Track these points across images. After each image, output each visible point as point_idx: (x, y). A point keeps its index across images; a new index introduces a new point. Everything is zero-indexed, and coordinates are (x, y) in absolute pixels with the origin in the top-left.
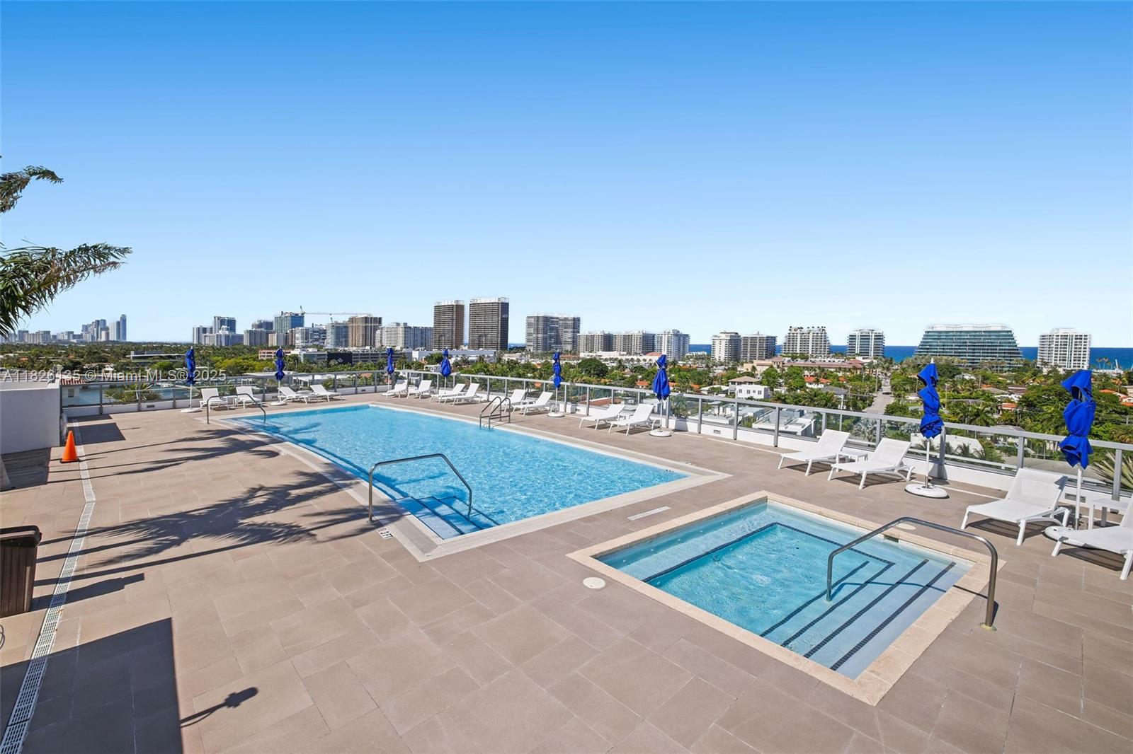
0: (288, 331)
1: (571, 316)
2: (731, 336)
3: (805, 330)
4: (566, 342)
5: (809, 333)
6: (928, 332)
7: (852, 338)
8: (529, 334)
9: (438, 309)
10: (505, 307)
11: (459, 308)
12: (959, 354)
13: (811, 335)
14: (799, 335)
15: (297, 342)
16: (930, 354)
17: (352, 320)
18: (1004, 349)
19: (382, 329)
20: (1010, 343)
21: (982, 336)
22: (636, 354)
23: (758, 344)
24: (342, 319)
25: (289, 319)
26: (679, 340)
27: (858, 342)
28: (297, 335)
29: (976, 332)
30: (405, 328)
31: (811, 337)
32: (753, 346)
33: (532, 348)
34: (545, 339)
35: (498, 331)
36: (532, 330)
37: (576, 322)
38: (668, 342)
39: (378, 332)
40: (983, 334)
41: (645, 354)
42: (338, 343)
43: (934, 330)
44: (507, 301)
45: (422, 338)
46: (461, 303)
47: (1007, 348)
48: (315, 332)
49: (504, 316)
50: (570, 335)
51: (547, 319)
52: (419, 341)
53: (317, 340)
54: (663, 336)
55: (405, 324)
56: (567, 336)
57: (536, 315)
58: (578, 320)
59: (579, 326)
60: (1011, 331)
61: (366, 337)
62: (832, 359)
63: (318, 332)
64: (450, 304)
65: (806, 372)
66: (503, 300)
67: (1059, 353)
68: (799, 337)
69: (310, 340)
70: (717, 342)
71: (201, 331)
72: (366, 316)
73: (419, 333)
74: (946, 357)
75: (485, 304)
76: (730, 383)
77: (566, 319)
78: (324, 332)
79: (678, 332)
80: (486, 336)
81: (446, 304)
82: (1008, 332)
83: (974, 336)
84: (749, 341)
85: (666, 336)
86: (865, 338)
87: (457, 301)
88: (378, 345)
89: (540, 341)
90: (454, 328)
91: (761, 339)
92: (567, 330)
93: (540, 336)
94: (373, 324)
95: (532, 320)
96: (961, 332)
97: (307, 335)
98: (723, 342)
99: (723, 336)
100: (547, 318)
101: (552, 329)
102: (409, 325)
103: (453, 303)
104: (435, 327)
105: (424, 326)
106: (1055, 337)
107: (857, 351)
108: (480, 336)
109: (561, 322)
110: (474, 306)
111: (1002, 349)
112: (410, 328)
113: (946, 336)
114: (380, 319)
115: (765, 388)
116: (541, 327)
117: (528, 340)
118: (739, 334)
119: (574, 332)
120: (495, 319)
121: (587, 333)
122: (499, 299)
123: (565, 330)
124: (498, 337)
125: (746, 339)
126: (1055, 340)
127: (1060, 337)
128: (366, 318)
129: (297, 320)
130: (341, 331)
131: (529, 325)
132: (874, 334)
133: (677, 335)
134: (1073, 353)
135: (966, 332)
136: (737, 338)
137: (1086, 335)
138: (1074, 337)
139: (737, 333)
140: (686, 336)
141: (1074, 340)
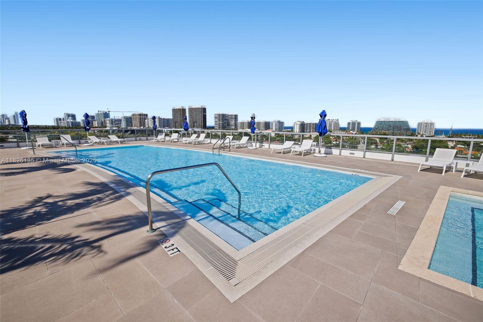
0: (103, 120)
1: (234, 114)
2: (301, 123)
3: (331, 121)
4: (232, 125)
5: (332, 122)
6: (378, 121)
7: (349, 124)
8: (216, 122)
9: (175, 111)
10: (204, 110)
11: (184, 110)
12: (388, 130)
13: (333, 122)
14: (328, 122)
15: (107, 125)
16: (378, 130)
17: (133, 115)
18: (405, 128)
19: (148, 119)
20: (407, 126)
21: (397, 123)
22: (262, 130)
23: (312, 126)
24: (129, 115)
25: (103, 114)
26: (280, 124)
27: (351, 125)
28: (107, 122)
29: (395, 121)
30: (159, 119)
32: (310, 127)
33: (217, 128)
34: (223, 124)
35: (202, 120)
36: (217, 120)
37: (236, 116)
38: (275, 125)
39: (146, 121)
40: (398, 122)
41: (266, 130)
42: (127, 125)
43: (380, 120)
44: (205, 107)
45: (167, 123)
46: (184, 108)
47: (406, 128)
48: (116, 120)
49: (204, 114)
50: (233, 122)
51: (224, 116)
52: (166, 124)
53: (117, 124)
55: (159, 117)
56: (232, 122)
57: (218, 113)
58: (237, 116)
59: (237, 118)
61: (141, 123)
62: (341, 132)
63: (117, 120)
64: (179, 108)
65: (331, 137)
66: (204, 107)
67: (424, 129)
68: (328, 123)
69: (114, 124)
70: (296, 125)
71: (58, 120)
72: (140, 113)
73: (166, 121)
74: (383, 131)
75: (195, 108)
77: (232, 115)
78: (120, 120)
80: (196, 122)
81: (177, 108)
82: (407, 121)
83: (394, 123)
85: (275, 122)
86: (354, 124)
87: (182, 107)
88: (147, 126)
89: (221, 125)
90: (182, 119)
91: (313, 124)
92: (232, 120)
93: (220, 122)
94: (143, 117)
95: (217, 115)
96: (389, 121)
97: (113, 122)
98: (298, 125)
99: (298, 123)
100: (223, 114)
101: (226, 120)
102: (161, 117)
103: (181, 108)
104: (173, 119)
105: (168, 118)
106: (423, 123)
107: (350, 129)
108: (194, 122)
109: (229, 117)
110: (191, 110)
111: (404, 128)
112: (161, 119)
113: (384, 123)
114: (147, 115)
116: (221, 118)
117: (216, 124)
118: (305, 122)
119: (235, 121)
120: (200, 115)
121: (241, 121)
122: (202, 106)
123: (231, 120)
124: (202, 123)
125: (307, 124)
126: (423, 125)
127: (425, 124)
128: (140, 114)
129: (106, 115)
130: (129, 120)
131: (216, 118)
132: (357, 122)
133: (279, 122)
134: (429, 129)
135: (391, 121)
136: (303, 124)
137: (434, 123)
138: (430, 124)
139: (303, 122)
140: (283, 123)
141: (430, 125)
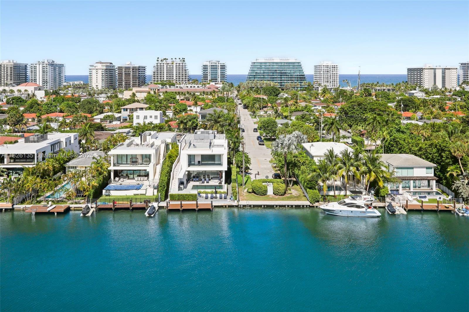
2: (107, 66)
3: (169, 61)
5: (172, 64)
6: (254, 63)
7: (205, 67)
12: (273, 79)
13: (174, 65)
14: (165, 65)
16: (256, 79)
20: (300, 71)
21: (285, 66)
22: (8, 85)
23: (130, 73)
26: (55, 69)
27: (209, 70)
29: (281, 63)
31: (175, 67)
32: (128, 75)
38: (43, 72)
40: (285, 64)
41: (18, 85)
43: (258, 61)
47: (299, 74)
54: (38, 66)
60: (300, 63)
62: (193, 85)
65: (178, 97)
67: (325, 77)
68: (165, 67)
70: (94, 72)
74: (265, 82)
76: (122, 110)
79: (53, 62)
82: (299, 63)
83: (281, 66)
84: (124, 70)
85: (41, 66)
86: (214, 68)
91: (134, 68)
96: (273, 63)
98: (100, 72)
99: (99, 66)
107: (209, 78)
111: (296, 76)
113: (265, 66)
115: (160, 113)
118: (114, 64)
125: (120, 68)
126: (322, 69)
127: (325, 67)
132: (220, 65)
133: (52, 64)
134: (331, 77)
135: (276, 63)
136: (111, 68)
137: (337, 66)
138: (331, 67)
139: (111, 63)
140: (61, 66)
141: (332, 69)
